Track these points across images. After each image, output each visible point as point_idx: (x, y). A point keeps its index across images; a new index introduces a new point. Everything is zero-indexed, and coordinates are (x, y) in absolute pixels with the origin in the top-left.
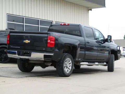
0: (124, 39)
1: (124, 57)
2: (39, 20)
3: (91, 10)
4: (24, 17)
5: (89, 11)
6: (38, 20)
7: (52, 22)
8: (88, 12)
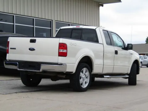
0: (146, 43)
1: (146, 67)
2: (35, 18)
3: (102, 6)
4: (15, 15)
5: (99, 7)
6: (33, 19)
7: (51, 22)
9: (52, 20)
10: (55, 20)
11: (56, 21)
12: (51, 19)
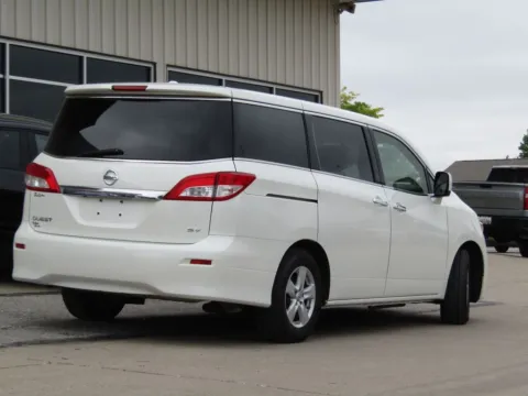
0: (522, 156)
2: (85, 56)
3: (351, 9)
4: (8, 43)
5: (340, 12)
6: (81, 58)
7: (149, 69)
8: (336, 22)
9: (155, 64)
10: (167, 62)
11: (168, 66)
12: (149, 59)
